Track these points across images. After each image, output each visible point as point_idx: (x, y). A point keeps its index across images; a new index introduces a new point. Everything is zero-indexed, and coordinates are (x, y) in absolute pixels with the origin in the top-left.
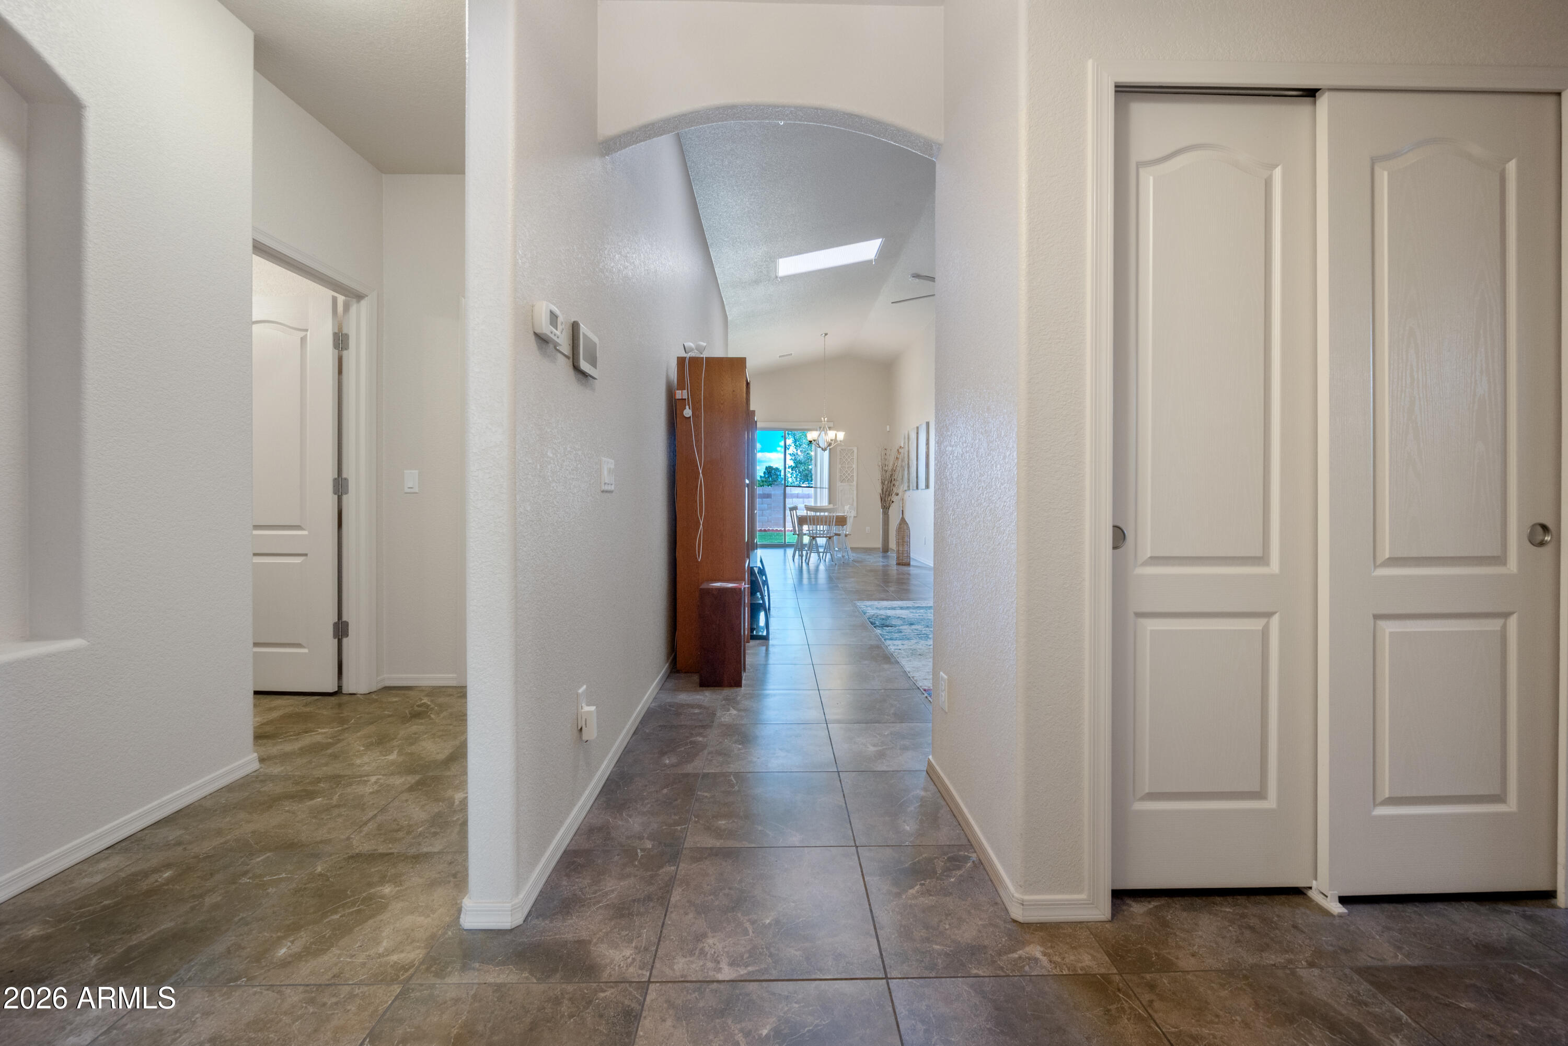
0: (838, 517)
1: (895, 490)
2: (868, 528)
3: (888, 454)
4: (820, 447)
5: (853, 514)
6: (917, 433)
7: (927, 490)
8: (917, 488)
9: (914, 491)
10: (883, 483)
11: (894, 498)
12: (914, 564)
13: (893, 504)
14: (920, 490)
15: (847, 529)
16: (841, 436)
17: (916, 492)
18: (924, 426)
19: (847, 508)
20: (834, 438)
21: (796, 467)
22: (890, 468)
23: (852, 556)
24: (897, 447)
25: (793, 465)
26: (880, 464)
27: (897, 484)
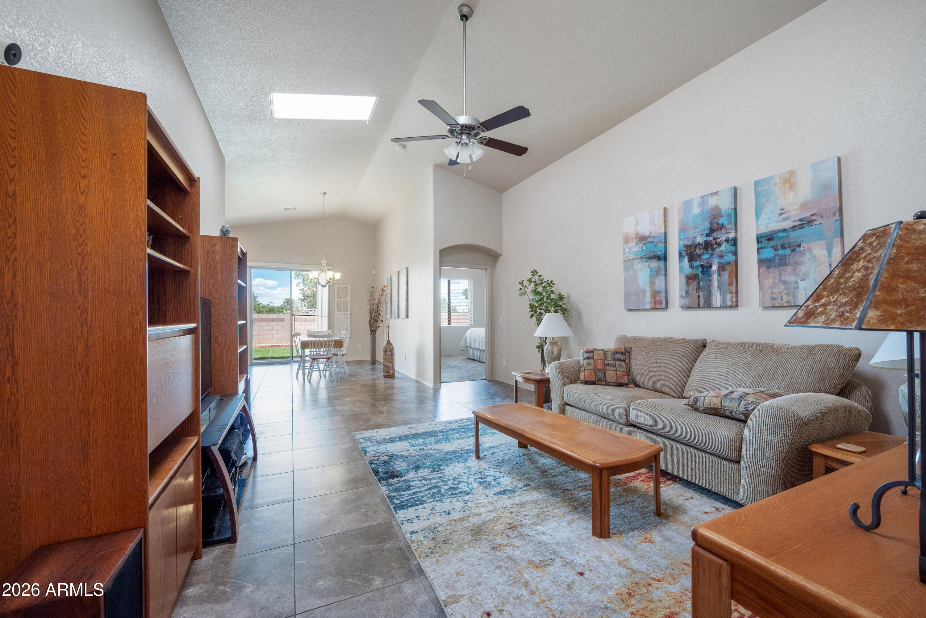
0: (336, 342)
1: (380, 318)
2: (359, 346)
3: (375, 292)
4: (320, 284)
5: (348, 336)
6: (399, 276)
7: (407, 319)
8: (399, 317)
9: (396, 319)
10: (371, 313)
11: (380, 324)
12: (398, 376)
13: (379, 329)
14: (400, 319)
15: (344, 350)
16: (338, 276)
17: (397, 320)
18: (404, 271)
19: (343, 333)
20: (332, 277)
21: (305, 299)
22: (377, 302)
23: (347, 369)
24: (382, 287)
25: (302, 298)
26: (369, 299)
27: (382, 313)
